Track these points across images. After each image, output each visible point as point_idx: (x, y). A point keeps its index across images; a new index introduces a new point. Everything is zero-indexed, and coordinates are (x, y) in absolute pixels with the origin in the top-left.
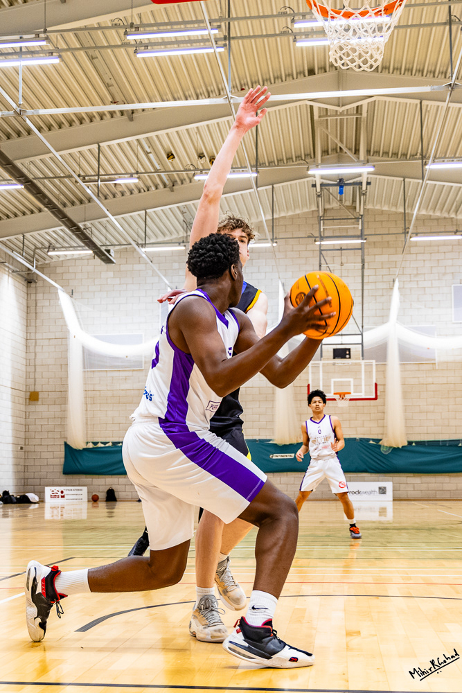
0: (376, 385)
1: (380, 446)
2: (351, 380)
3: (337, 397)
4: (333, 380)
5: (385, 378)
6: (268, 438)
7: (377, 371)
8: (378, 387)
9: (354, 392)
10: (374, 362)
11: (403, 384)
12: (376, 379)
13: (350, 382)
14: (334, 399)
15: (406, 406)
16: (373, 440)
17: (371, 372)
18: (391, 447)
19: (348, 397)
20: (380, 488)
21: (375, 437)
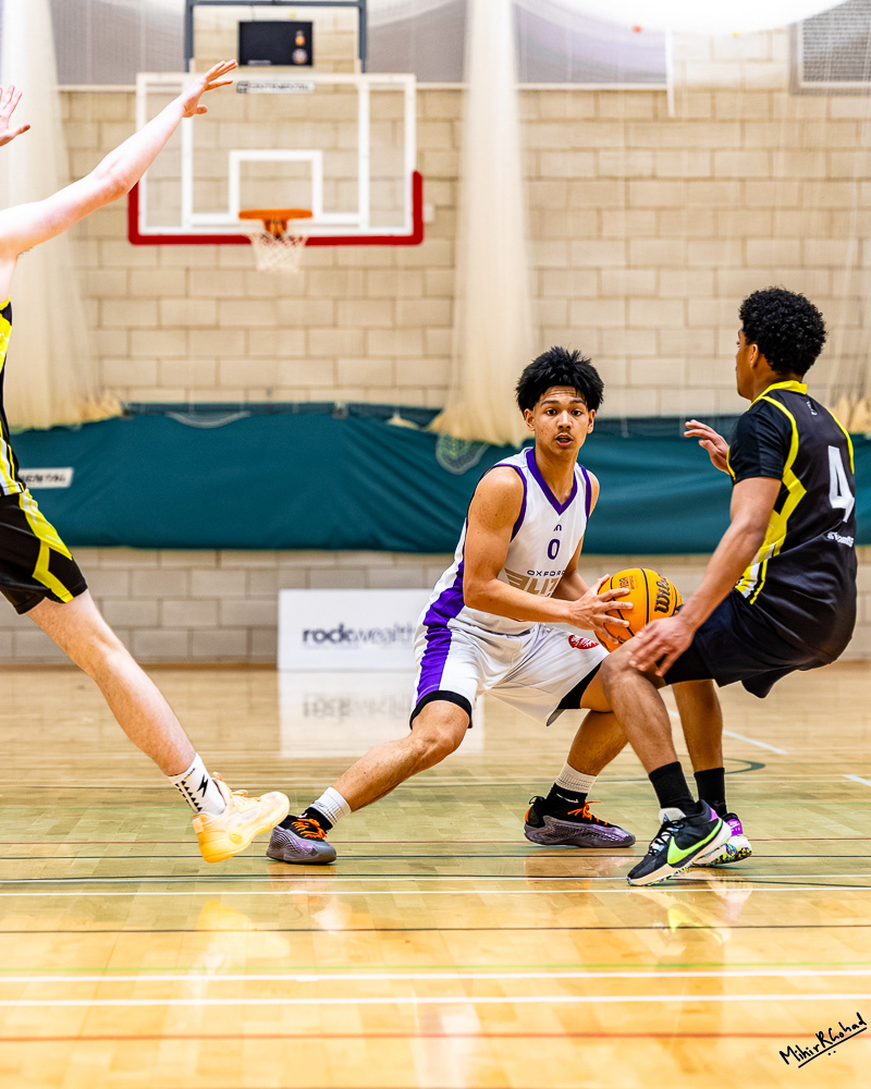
0: (417, 179)
1: (434, 437)
2: (316, 157)
3: (253, 228)
4: (236, 157)
5: (456, 146)
7: (423, 120)
8: (427, 187)
9: (327, 209)
10: (408, 82)
11: (533, 177)
12: (420, 155)
13: (308, 165)
14: (242, 240)
15: (541, 270)
16: (406, 412)
17: (397, 123)
19: (298, 228)
21: (414, 400)
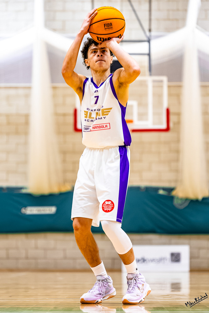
0: (168, 111)
1: (173, 197)
6: (19, 185)
10: (164, 79)
11: (205, 113)
15: (208, 143)
16: (164, 189)
18: (187, 199)
20: (172, 255)
21: (167, 185)
